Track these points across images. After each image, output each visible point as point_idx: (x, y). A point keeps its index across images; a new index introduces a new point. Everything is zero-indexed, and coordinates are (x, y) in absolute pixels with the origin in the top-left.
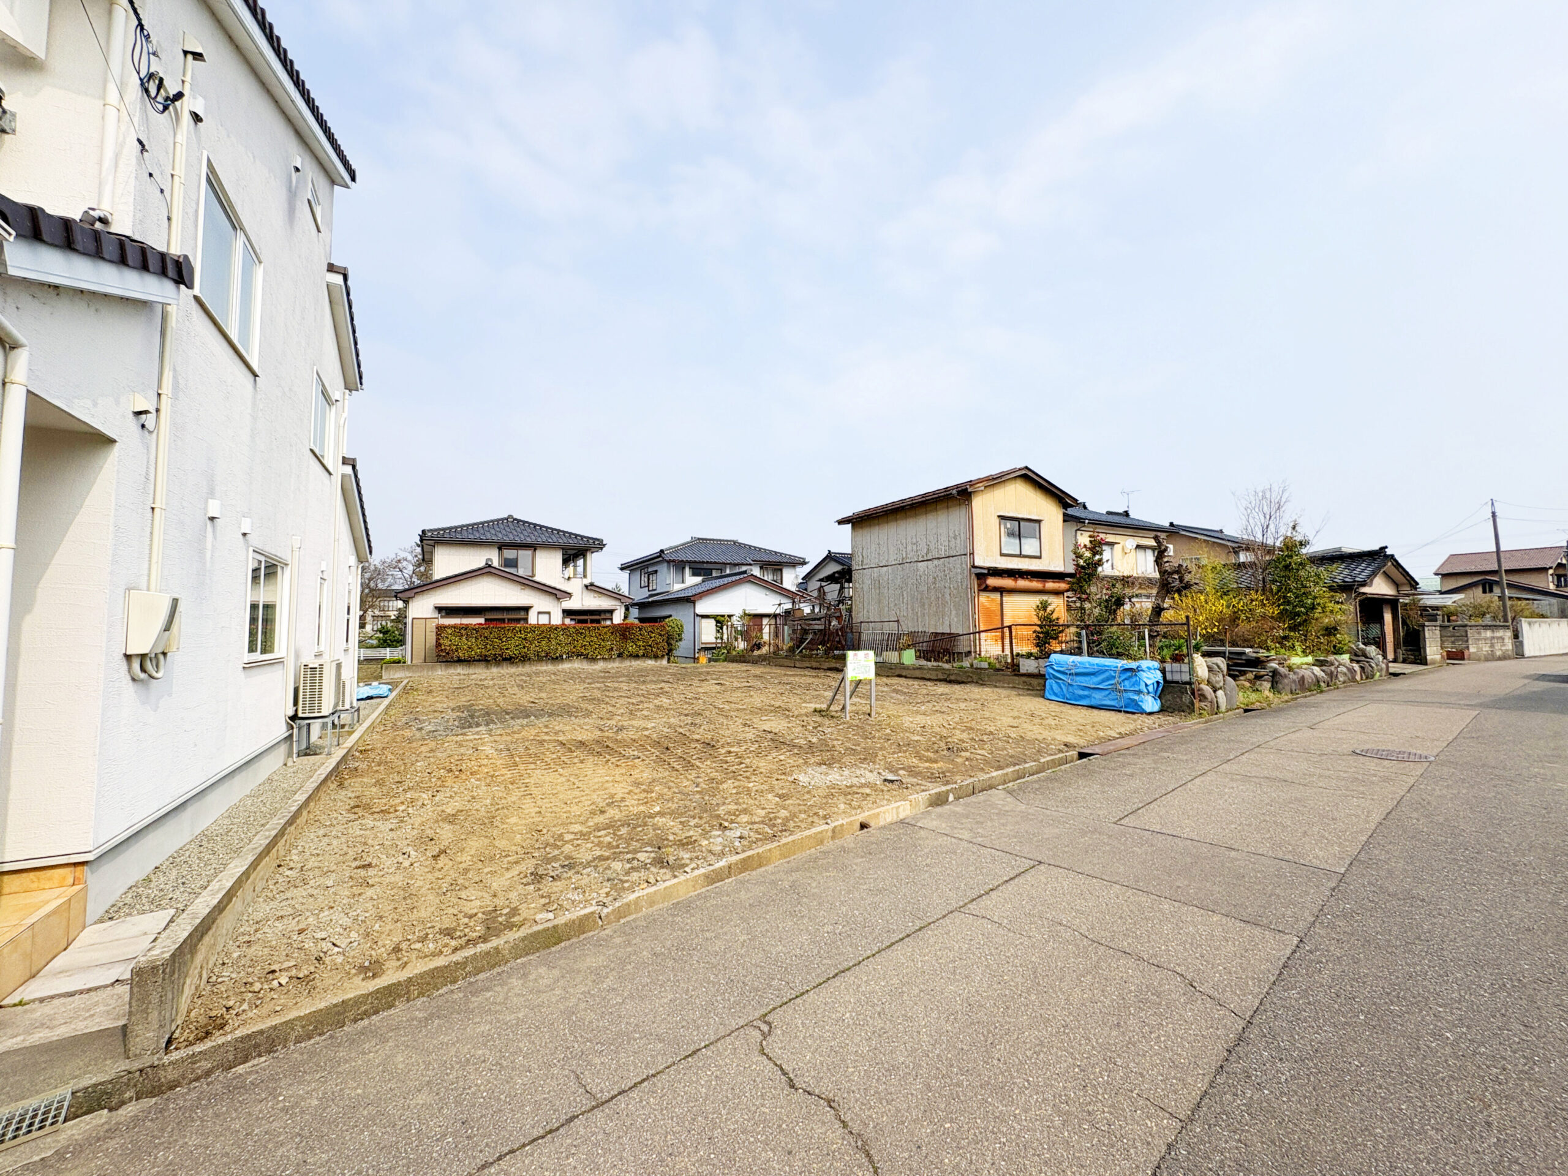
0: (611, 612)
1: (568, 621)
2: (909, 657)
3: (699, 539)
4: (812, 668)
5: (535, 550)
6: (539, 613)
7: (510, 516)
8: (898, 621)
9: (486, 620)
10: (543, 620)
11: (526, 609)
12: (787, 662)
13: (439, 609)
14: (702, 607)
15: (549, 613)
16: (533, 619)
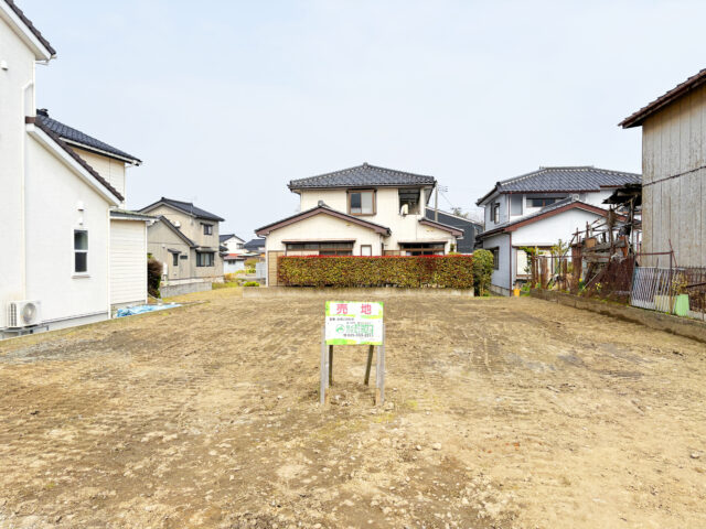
0: (444, 244)
1: (404, 253)
2: (682, 304)
3: (547, 169)
4: (587, 309)
5: (375, 191)
6: (362, 246)
7: (365, 164)
8: (671, 253)
9: (320, 252)
10: (366, 252)
11: (352, 243)
12: (570, 301)
13: (287, 244)
14: (520, 238)
15: (370, 246)
16: (356, 252)
